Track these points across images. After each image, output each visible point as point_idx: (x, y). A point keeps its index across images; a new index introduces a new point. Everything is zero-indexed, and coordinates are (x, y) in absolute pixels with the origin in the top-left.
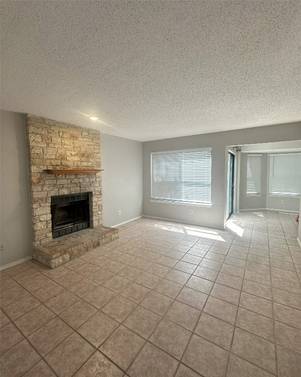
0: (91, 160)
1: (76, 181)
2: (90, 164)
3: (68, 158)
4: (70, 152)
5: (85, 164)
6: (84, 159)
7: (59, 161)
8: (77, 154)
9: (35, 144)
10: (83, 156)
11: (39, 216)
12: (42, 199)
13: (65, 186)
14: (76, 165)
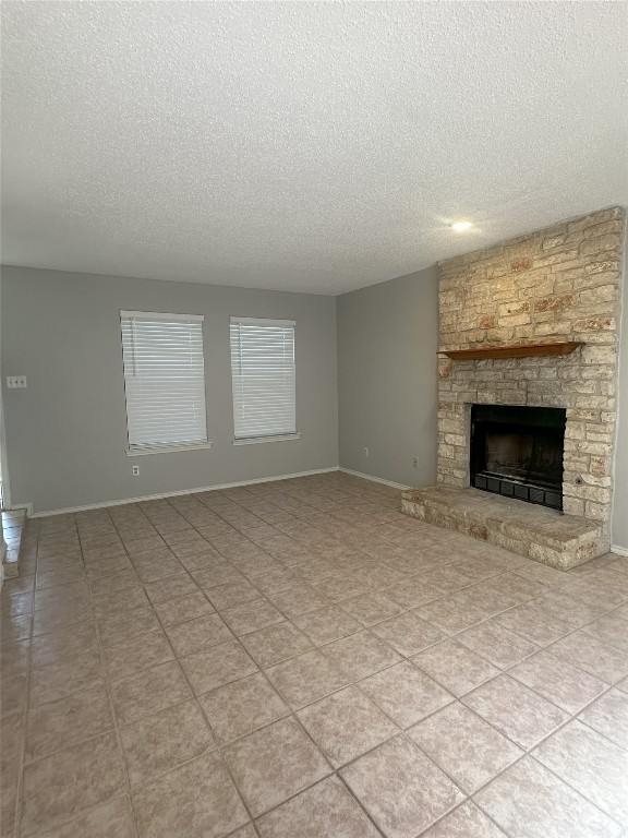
0: (569, 314)
1: (516, 373)
2: (563, 327)
3: (501, 322)
4: (508, 306)
5: (546, 329)
6: (543, 316)
7: (483, 332)
8: (525, 308)
9: (447, 310)
10: (542, 309)
11: (445, 433)
12: (449, 405)
13: (491, 385)
14: (519, 335)
